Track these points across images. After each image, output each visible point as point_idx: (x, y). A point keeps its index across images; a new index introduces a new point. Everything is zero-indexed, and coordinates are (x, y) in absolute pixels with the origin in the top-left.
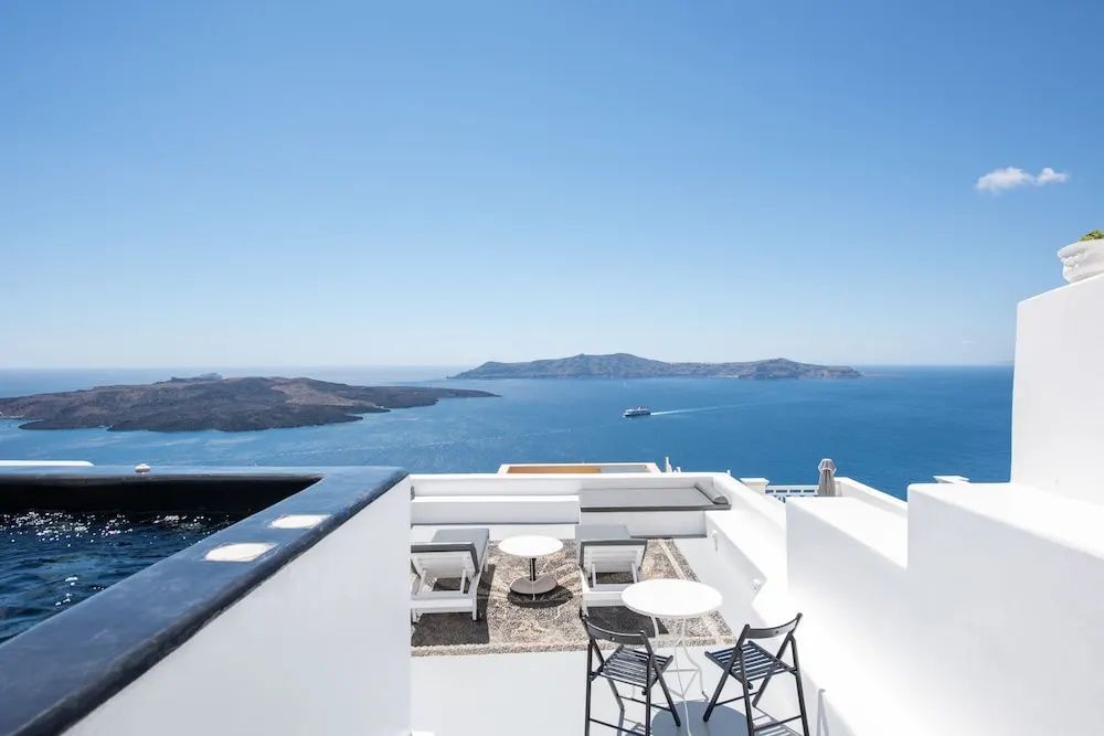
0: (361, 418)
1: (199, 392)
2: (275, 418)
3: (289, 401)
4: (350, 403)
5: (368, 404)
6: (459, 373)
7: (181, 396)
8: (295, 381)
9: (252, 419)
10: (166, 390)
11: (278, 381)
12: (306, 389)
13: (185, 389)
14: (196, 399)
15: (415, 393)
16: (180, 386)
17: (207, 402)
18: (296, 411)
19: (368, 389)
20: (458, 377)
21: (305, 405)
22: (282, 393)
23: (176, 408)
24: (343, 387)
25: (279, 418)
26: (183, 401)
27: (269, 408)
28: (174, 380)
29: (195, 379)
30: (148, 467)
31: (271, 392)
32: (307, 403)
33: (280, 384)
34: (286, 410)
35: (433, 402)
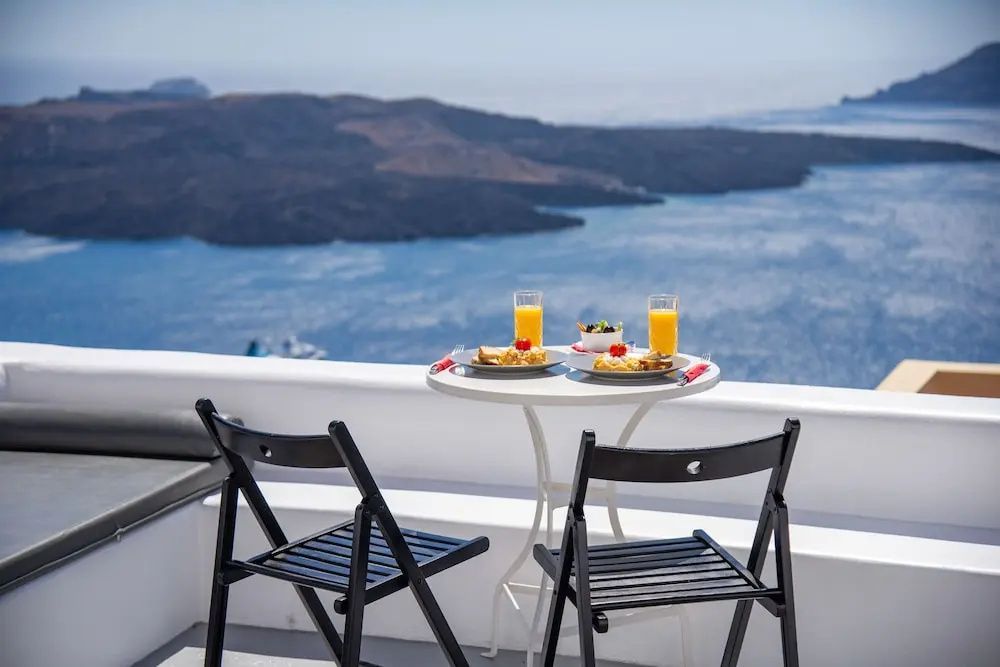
0: (580, 222)
1: (156, 132)
2: (346, 212)
3: (380, 167)
4: (549, 176)
9: (288, 214)
10: (68, 123)
12: (429, 133)
15: (743, 150)
16: (104, 112)
18: (402, 195)
22: (366, 140)
24: (530, 126)
27: (330, 183)
28: (87, 95)
29: (139, 95)
31: (335, 139)
33: (362, 116)
34: (375, 189)
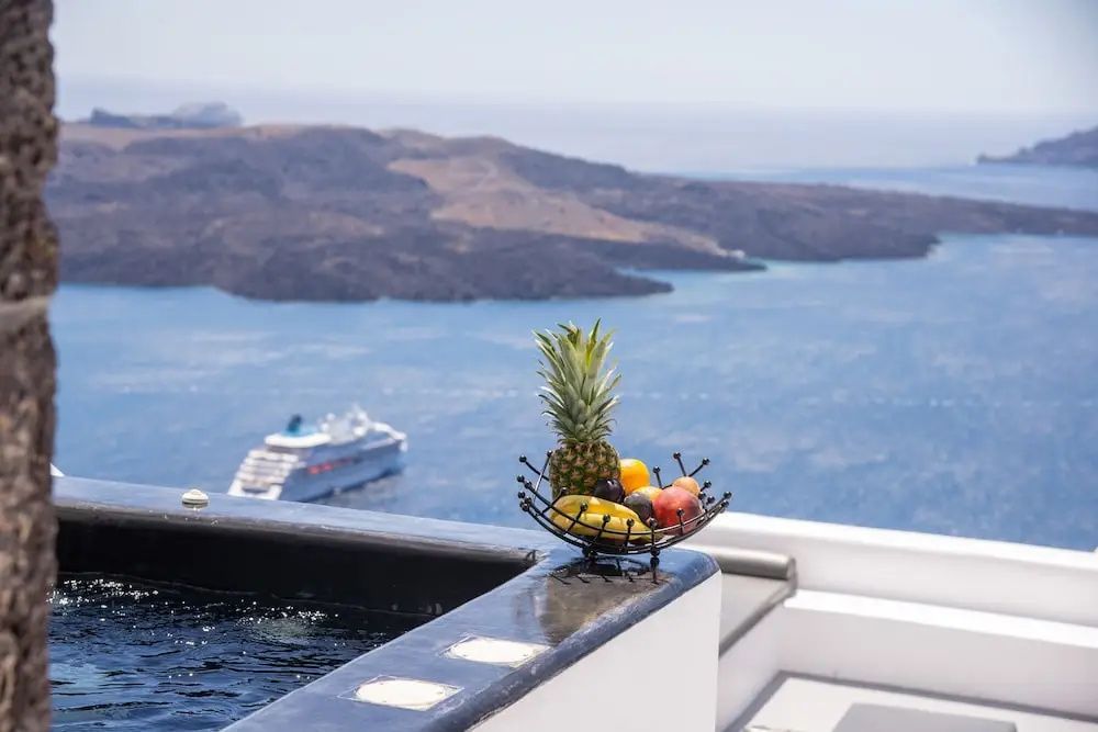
0: (667, 288)
1: (176, 164)
2: (396, 266)
3: (437, 215)
4: (632, 232)
5: (693, 240)
6: (1030, 144)
7: (121, 172)
8: (464, 148)
9: (328, 265)
11: (409, 144)
12: (494, 178)
13: (134, 149)
14: (161, 184)
15: (861, 212)
16: (118, 139)
17: (195, 198)
18: (462, 248)
19: (698, 189)
20: (1022, 159)
21: (488, 230)
22: (422, 183)
23: (107, 208)
24: (615, 175)
25: (408, 269)
26: (125, 191)
27: (378, 231)
28: (100, 118)
29: (162, 121)
30: (203, 496)
31: (386, 181)
32: (496, 225)
33: (418, 155)
34: (430, 240)
35: (918, 246)
